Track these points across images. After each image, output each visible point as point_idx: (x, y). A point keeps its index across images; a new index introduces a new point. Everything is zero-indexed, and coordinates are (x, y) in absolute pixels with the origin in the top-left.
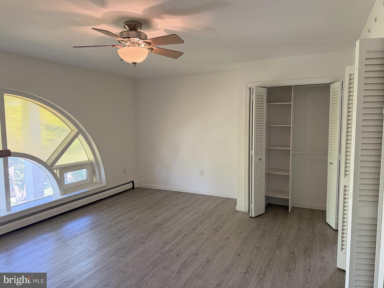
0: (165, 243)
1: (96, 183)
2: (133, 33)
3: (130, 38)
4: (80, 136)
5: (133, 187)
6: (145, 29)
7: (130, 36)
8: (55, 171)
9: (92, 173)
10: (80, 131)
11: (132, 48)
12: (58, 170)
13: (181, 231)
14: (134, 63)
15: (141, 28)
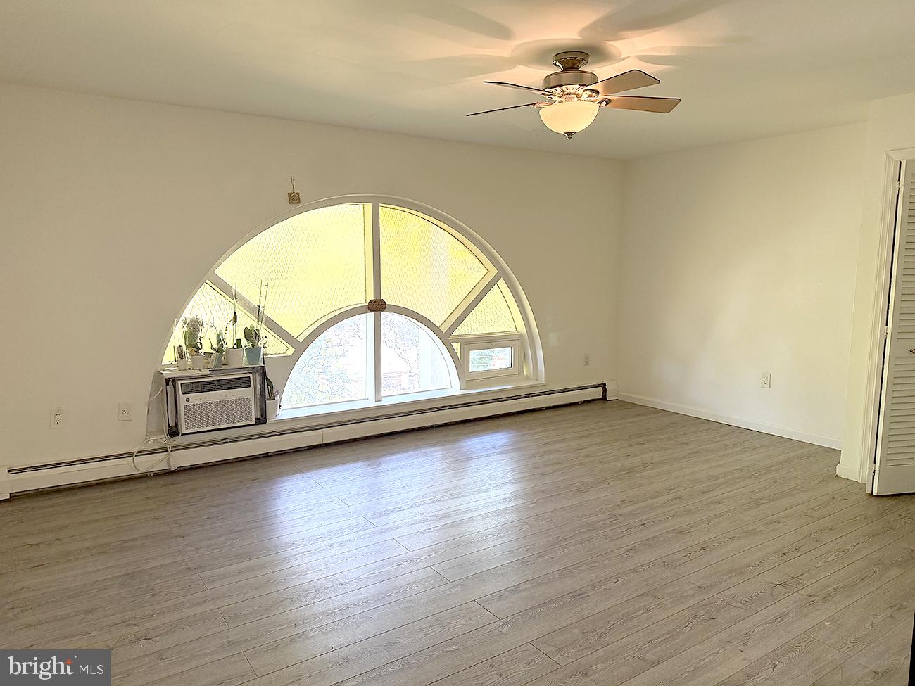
0: (629, 502)
1: (527, 378)
2: (569, 75)
3: (562, 85)
4: (501, 283)
5: (604, 398)
6: (594, 62)
7: (562, 83)
8: (454, 345)
9: (521, 355)
10: (502, 274)
11: (565, 104)
12: (459, 344)
13: (671, 490)
14: (569, 134)
15: (587, 62)
